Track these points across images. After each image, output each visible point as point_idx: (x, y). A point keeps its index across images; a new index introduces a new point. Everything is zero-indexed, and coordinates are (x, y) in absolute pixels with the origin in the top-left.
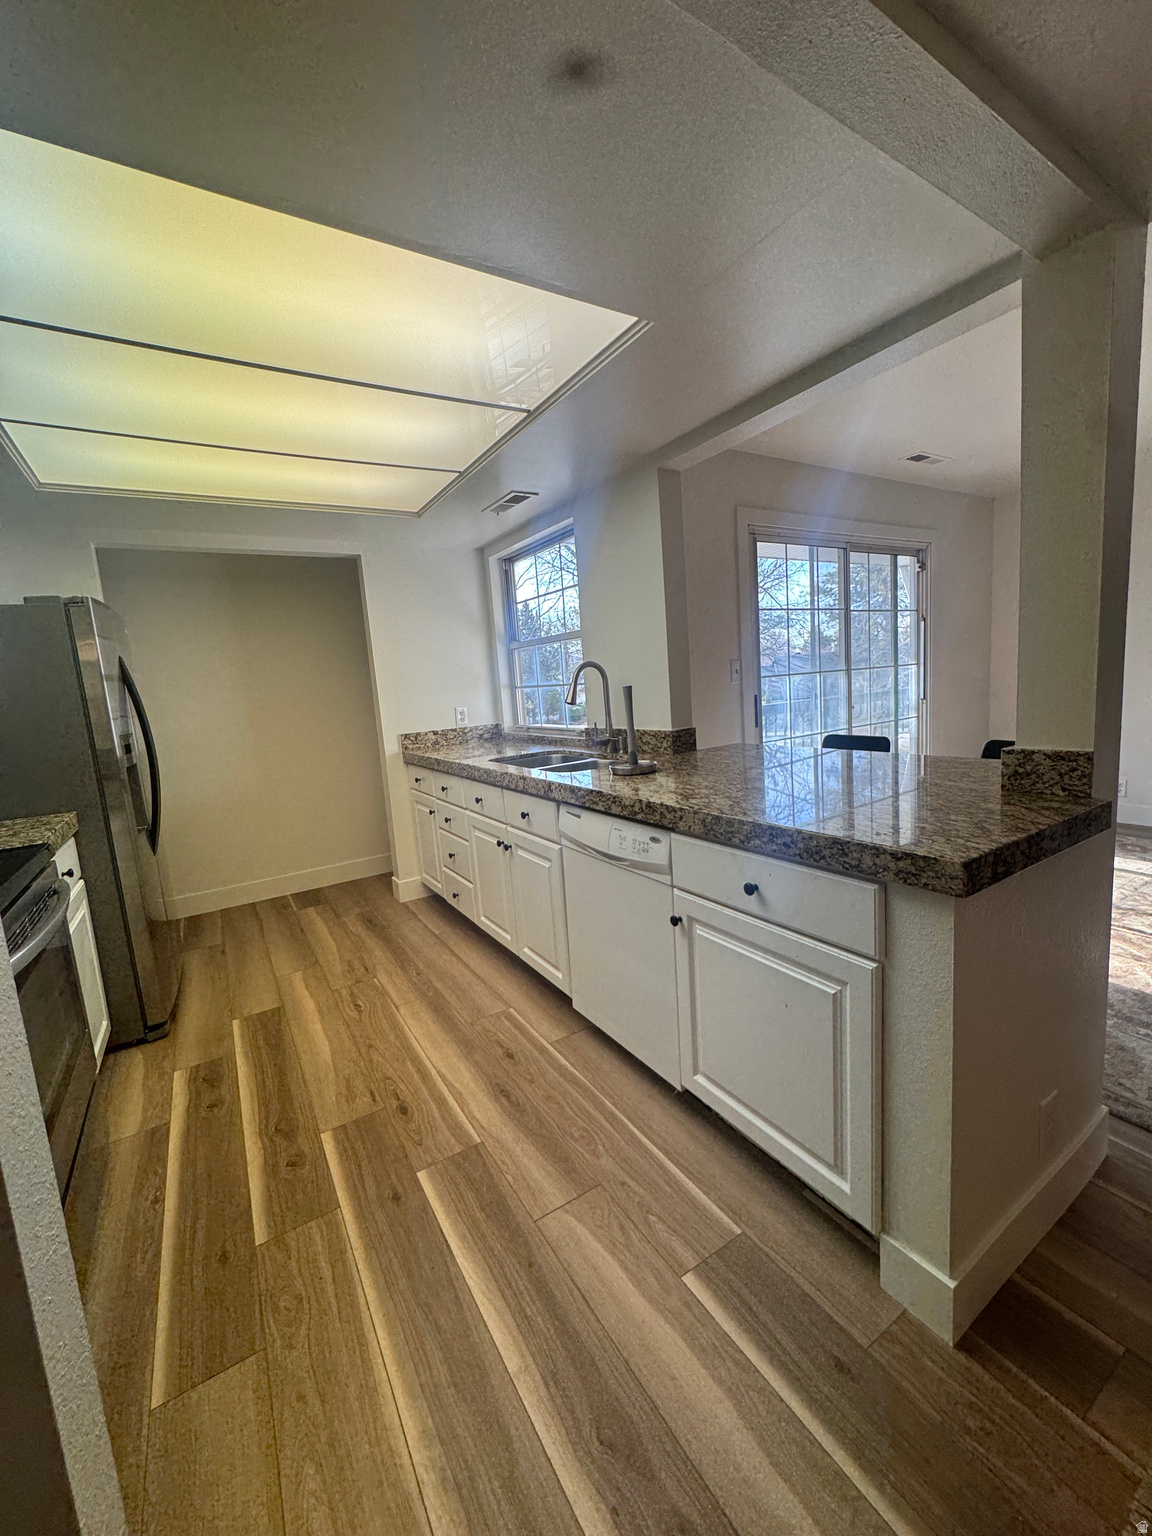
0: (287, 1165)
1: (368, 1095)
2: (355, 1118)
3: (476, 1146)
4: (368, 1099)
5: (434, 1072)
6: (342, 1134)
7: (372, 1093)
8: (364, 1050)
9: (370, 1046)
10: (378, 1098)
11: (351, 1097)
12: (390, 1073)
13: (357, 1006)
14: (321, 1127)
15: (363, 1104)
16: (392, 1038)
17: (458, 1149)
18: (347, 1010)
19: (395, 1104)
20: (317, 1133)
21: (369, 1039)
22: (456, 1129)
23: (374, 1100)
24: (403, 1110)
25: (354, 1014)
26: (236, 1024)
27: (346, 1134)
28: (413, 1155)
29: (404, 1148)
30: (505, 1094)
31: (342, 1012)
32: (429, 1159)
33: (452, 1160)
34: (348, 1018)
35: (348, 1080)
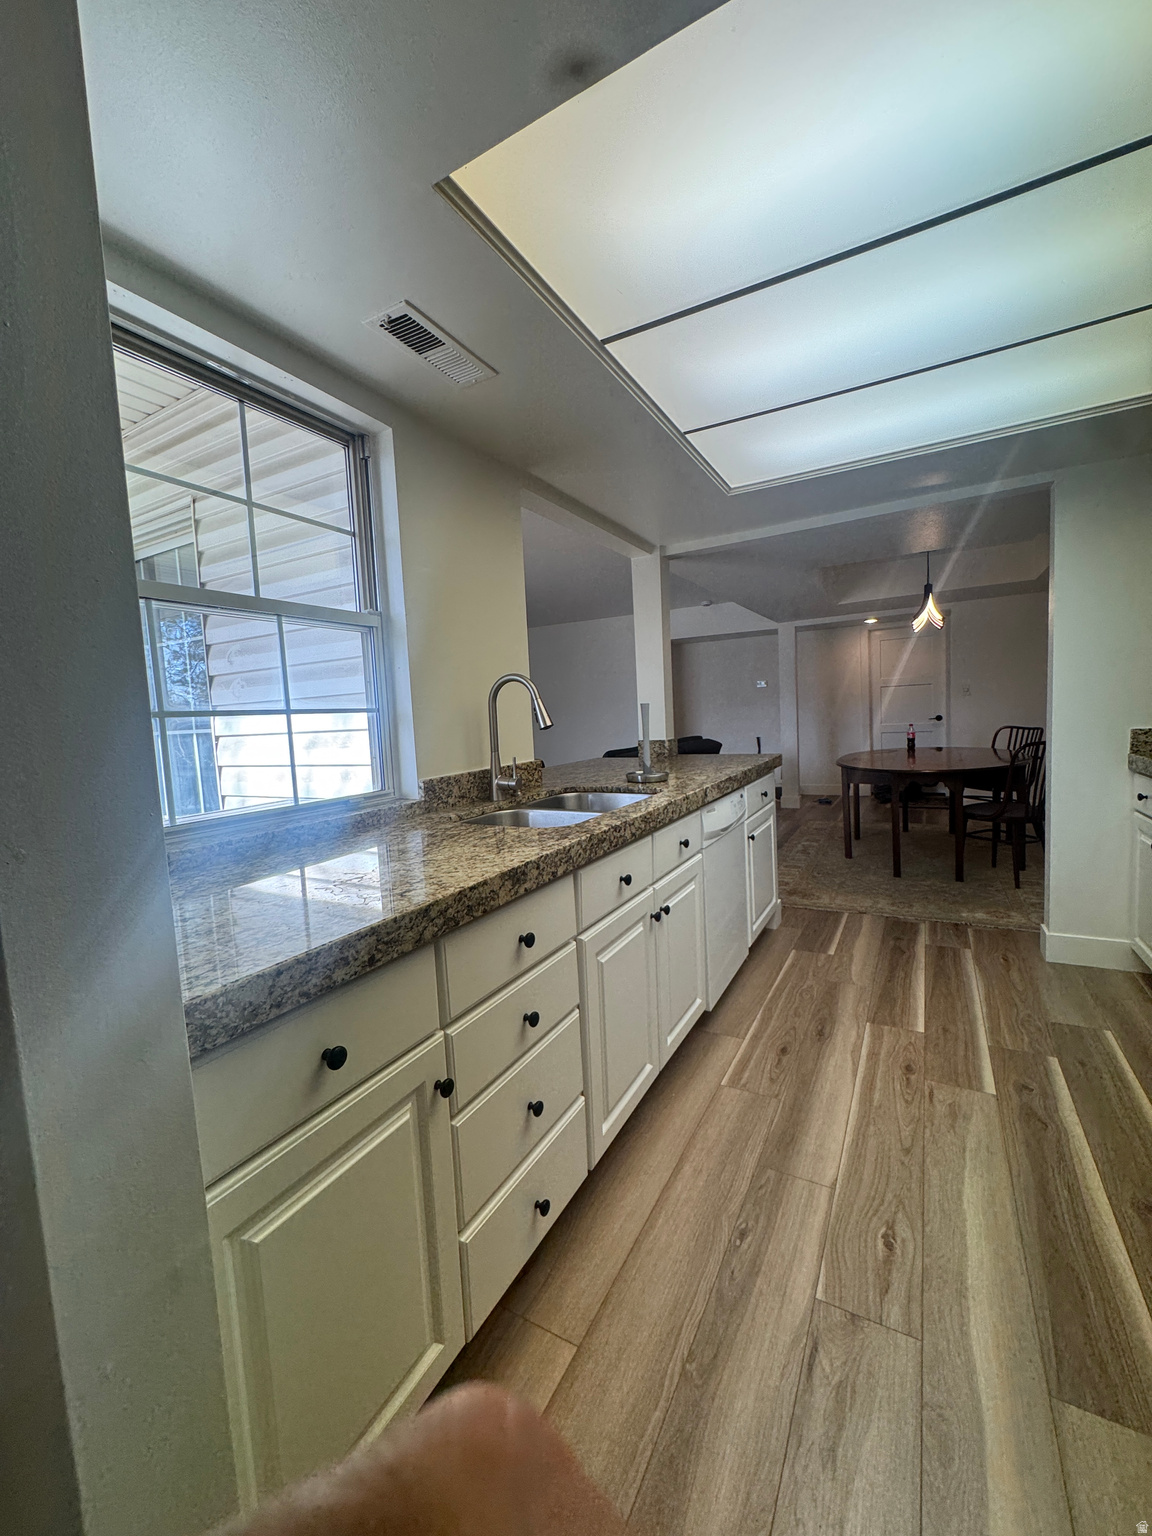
0: (1032, 1090)
1: (935, 1100)
2: (958, 1089)
3: (873, 1022)
4: (938, 1097)
6: (973, 1081)
7: (931, 1099)
8: (917, 1150)
9: (907, 1151)
10: (927, 1093)
11: (954, 1111)
12: (900, 1106)
13: (889, 1246)
14: (993, 1101)
15: (943, 1094)
16: (872, 1142)
17: (886, 1029)
18: (910, 1246)
19: (913, 1078)
20: (997, 1098)
21: (903, 1163)
22: (877, 1038)
23: (932, 1092)
24: (909, 1069)
25: (903, 1231)
27: (970, 1079)
28: (921, 1044)
29: (925, 1049)
30: (821, 1033)
31: (919, 1254)
32: (910, 1034)
33: (894, 1024)
34: (916, 1233)
35: (953, 1127)
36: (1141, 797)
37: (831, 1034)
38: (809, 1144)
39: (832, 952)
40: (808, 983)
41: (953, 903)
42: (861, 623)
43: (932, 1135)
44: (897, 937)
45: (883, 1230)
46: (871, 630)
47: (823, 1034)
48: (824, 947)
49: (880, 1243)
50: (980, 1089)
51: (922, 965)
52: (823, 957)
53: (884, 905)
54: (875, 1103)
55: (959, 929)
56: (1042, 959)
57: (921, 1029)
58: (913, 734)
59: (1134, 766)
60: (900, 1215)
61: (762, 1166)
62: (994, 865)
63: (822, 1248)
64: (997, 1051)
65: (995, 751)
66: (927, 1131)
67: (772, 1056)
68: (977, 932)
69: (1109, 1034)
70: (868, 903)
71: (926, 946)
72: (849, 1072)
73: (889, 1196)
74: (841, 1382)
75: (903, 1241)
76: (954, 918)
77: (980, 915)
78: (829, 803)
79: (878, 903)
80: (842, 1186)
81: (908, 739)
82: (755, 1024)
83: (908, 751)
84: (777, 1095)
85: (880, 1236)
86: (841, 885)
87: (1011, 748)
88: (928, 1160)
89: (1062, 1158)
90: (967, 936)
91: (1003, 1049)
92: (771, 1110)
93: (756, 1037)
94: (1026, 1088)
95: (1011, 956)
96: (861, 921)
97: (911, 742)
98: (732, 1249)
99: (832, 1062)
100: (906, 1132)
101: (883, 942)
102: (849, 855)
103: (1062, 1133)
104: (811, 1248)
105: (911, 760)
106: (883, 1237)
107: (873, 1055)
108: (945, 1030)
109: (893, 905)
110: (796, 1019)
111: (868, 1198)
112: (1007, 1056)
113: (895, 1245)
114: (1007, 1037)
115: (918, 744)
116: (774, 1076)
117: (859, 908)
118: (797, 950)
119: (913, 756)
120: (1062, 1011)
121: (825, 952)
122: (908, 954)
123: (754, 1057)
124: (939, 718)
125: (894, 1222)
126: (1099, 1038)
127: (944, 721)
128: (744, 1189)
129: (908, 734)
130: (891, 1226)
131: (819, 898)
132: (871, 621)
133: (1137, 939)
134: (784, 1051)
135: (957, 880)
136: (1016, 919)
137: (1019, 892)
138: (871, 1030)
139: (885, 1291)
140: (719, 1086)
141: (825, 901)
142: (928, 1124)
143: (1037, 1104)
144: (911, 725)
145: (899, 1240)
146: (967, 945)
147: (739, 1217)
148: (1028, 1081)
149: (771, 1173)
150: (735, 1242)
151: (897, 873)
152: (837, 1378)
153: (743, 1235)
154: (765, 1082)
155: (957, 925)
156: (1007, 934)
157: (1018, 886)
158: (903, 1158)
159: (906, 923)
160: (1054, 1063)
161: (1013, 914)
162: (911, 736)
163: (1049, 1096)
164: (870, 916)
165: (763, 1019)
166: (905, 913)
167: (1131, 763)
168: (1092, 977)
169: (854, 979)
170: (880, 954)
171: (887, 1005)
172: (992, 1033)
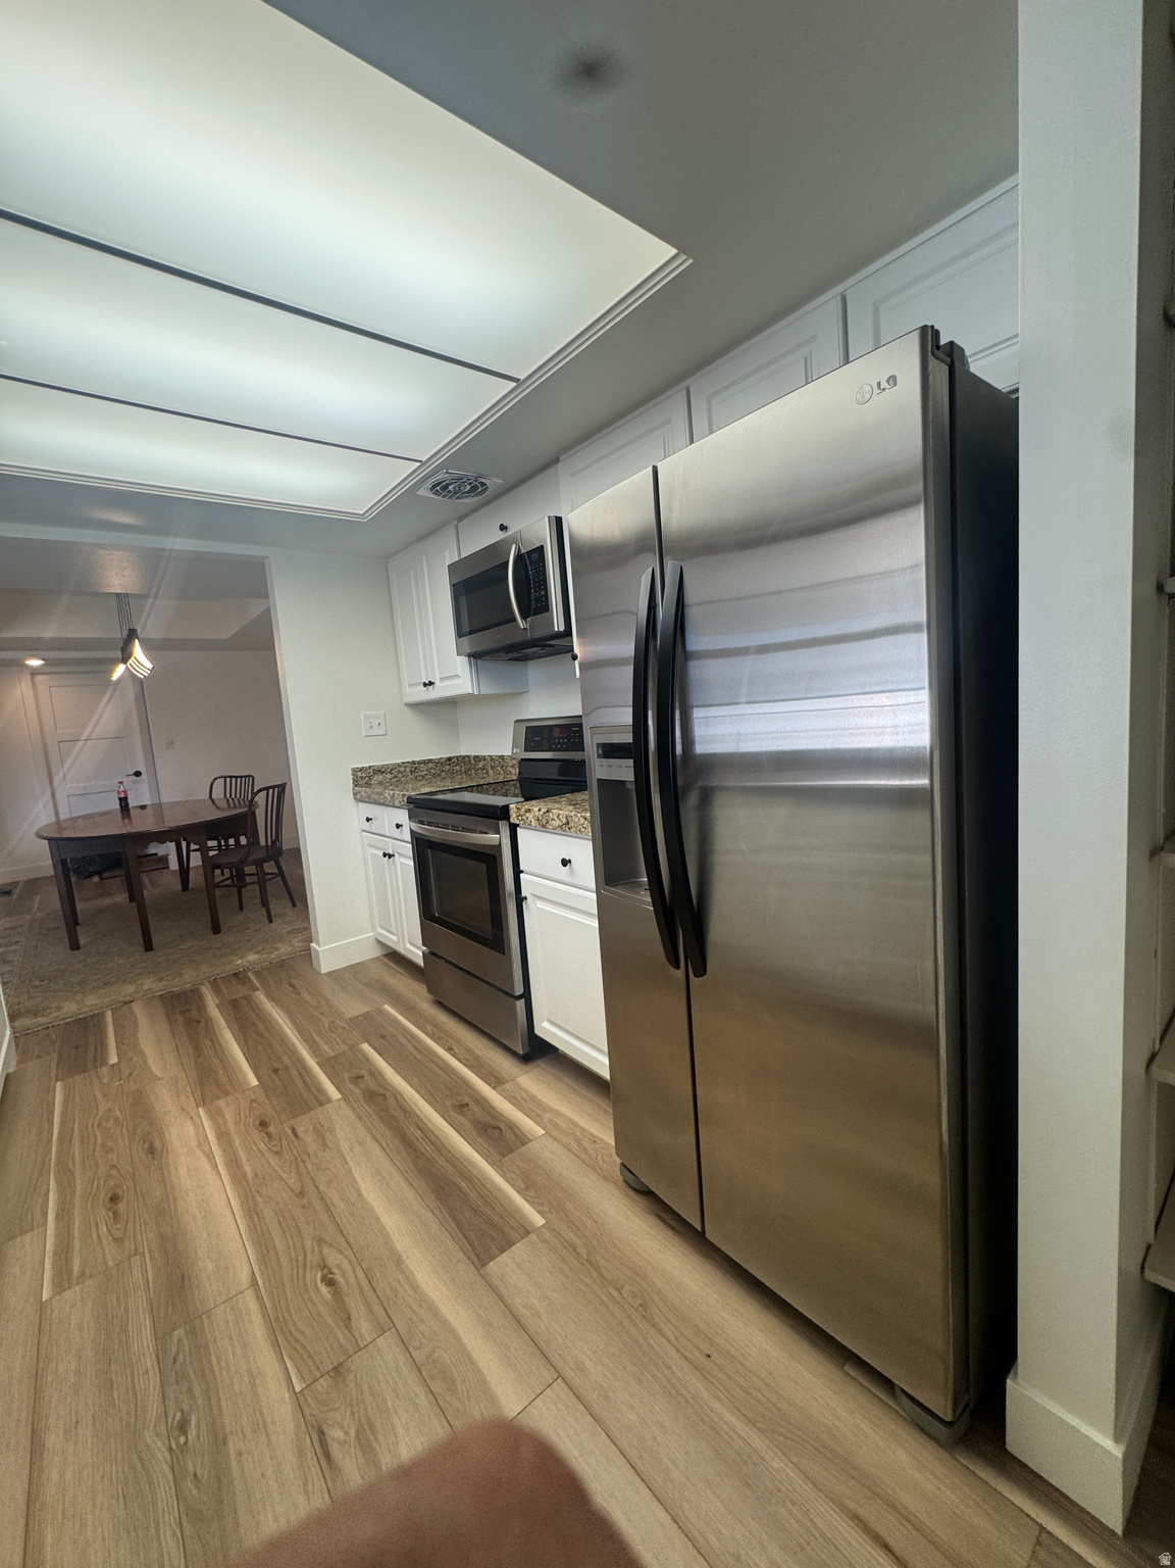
0: (363, 1077)
1: (300, 1134)
2: (312, 1112)
3: (204, 1104)
4: (300, 1130)
5: (221, 1168)
6: (322, 1099)
7: (296, 1135)
8: (309, 1186)
10: (290, 1133)
11: (319, 1132)
12: (273, 1160)
13: (330, 1283)
14: (342, 1103)
15: (304, 1125)
16: (267, 1212)
17: (221, 1103)
18: (346, 1266)
19: (272, 1129)
20: (345, 1098)
21: (303, 1207)
22: (215, 1115)
23: (293, 1130)
24: (263, 1124)
25: (333, 1258)
26: (540, 1221)
27: (317, 1099)
28: (260, 1096)
29: (268, 1099)
30: (151, 1151)
31: (356, 1264)
32: (247, 1093)
33: (227, 1094)
34: (345, 1252)
35: (325, 1145)
36: (368, 820)
37: (163, 1144)
38: (205, 1266)
39: (113, 1059)
40: (103, 1108)
41: (221, 956)
42: (19, 665)
43: (313, 1164)
44: (182, 1010)
45: (319, 1274)
46: (34, 672)
47: (153, 1150)
48: (100, 1057)
49: (324, 1289)
50: (329, 1100)
51: (223, 1024)
52: (104, 1070)
53: (148, 984)
54: (250, 1175)
55: (239, 976)
56: (319, 973)
57: (254, 1082)
58: (125, 792)
59: (359, 797)
60: (326, 1250)
61: (161, 1335)
62: (241, 909)
63: (276, 1346)
64: (326, 1063)
65: (213, 800)
66: (309, 1165)
67: (103, 1214)
68: (258, 974)
69: (386, 1007)
70: (130, 989)
71: (218, 1006)
72: (208, 1167)
73: (308, 1243)
74: (358, 1431)
75: (339, 1267)
76: (230, 969)
77: (252, 957)
78: (8, 893)
79: (142, 984)
80: (262, 1274)
81: (120, 799)
82: (52, 1196)
83: (122, 811)
84: (136, 1250)
85: (319, 1282)
86: (82, 983)
87: (228, 796)
88: (321, 1187)
89: (405, 1111)
90: (250, 981)
91: (328, 1059)
92: (137, 1272)
93: (64, 1213)
94: (358, 1077)
95: (294, 981)
96: (132, 1012)
97: (124, 802)
98: (177, 1454)
99: (183, 1171)
100: (292, 1180)
101: (170, 1023)
102: (75, 945)
103: (397, 1095)
104: (265, 1358)
105: (126, 821)
106: (322, 1281)
107: (223, 1135)
108: (276, 1071)
109: (161, 980)
110: (110, 1156)
111: (291, 1260)
112: (333, 1062)
113: (335, 1277)
114: (326, 1047)
115: (132, 803)
116: (118, 1234)
117: (123, 999)
118: (62, 1080)
119: (129, 817)
120: (353, 1008)
121: (104, 1062)
122: (203, 1023)
123: (76, 1234)
124: (138, 774)
125: (323, 1260)
126: (381, 1012)
127: (144, 776)
128: (154, 1381)
129: (119, 793)
130: (324, 1266)
131: (59, 1009)
132: (35, 663)
133: (380, 930)
134: (114, 1199)
135: (215, 933)
136: (283, 950)
137: (274, 925)
138: (206, 1113)
139: (348, 1319)
140: (41, 1307)
141: (70, 1008)
142: (305, 1158)
143: (373, 1086)
144: (121, 783)
145: (336, 1271)
146: (255, 989)
147: (166, 1416)
148: (357, 1071)
149: (179, 1333)
150: (177, 1442)
151: (148, 946)
152: (353, 1432)
153: (183, 1427)
154: (110, 1250)
155: (235, 974)
156: (282, 965)
157: (271, 921)
158: (300, 1201)
159: (185, 993)
160: (366, 1047)
161: (279, 945)
162: (123, 795)
163: (376, 1074)
164: (140, 1002)
165: (59, 1183)
166: (177, 985)
167: (355, 794)
168: (355, 970)
169: (157, 1072)
170: (173, 1035)
171: (210, 1080)
172: (314, 1052)
